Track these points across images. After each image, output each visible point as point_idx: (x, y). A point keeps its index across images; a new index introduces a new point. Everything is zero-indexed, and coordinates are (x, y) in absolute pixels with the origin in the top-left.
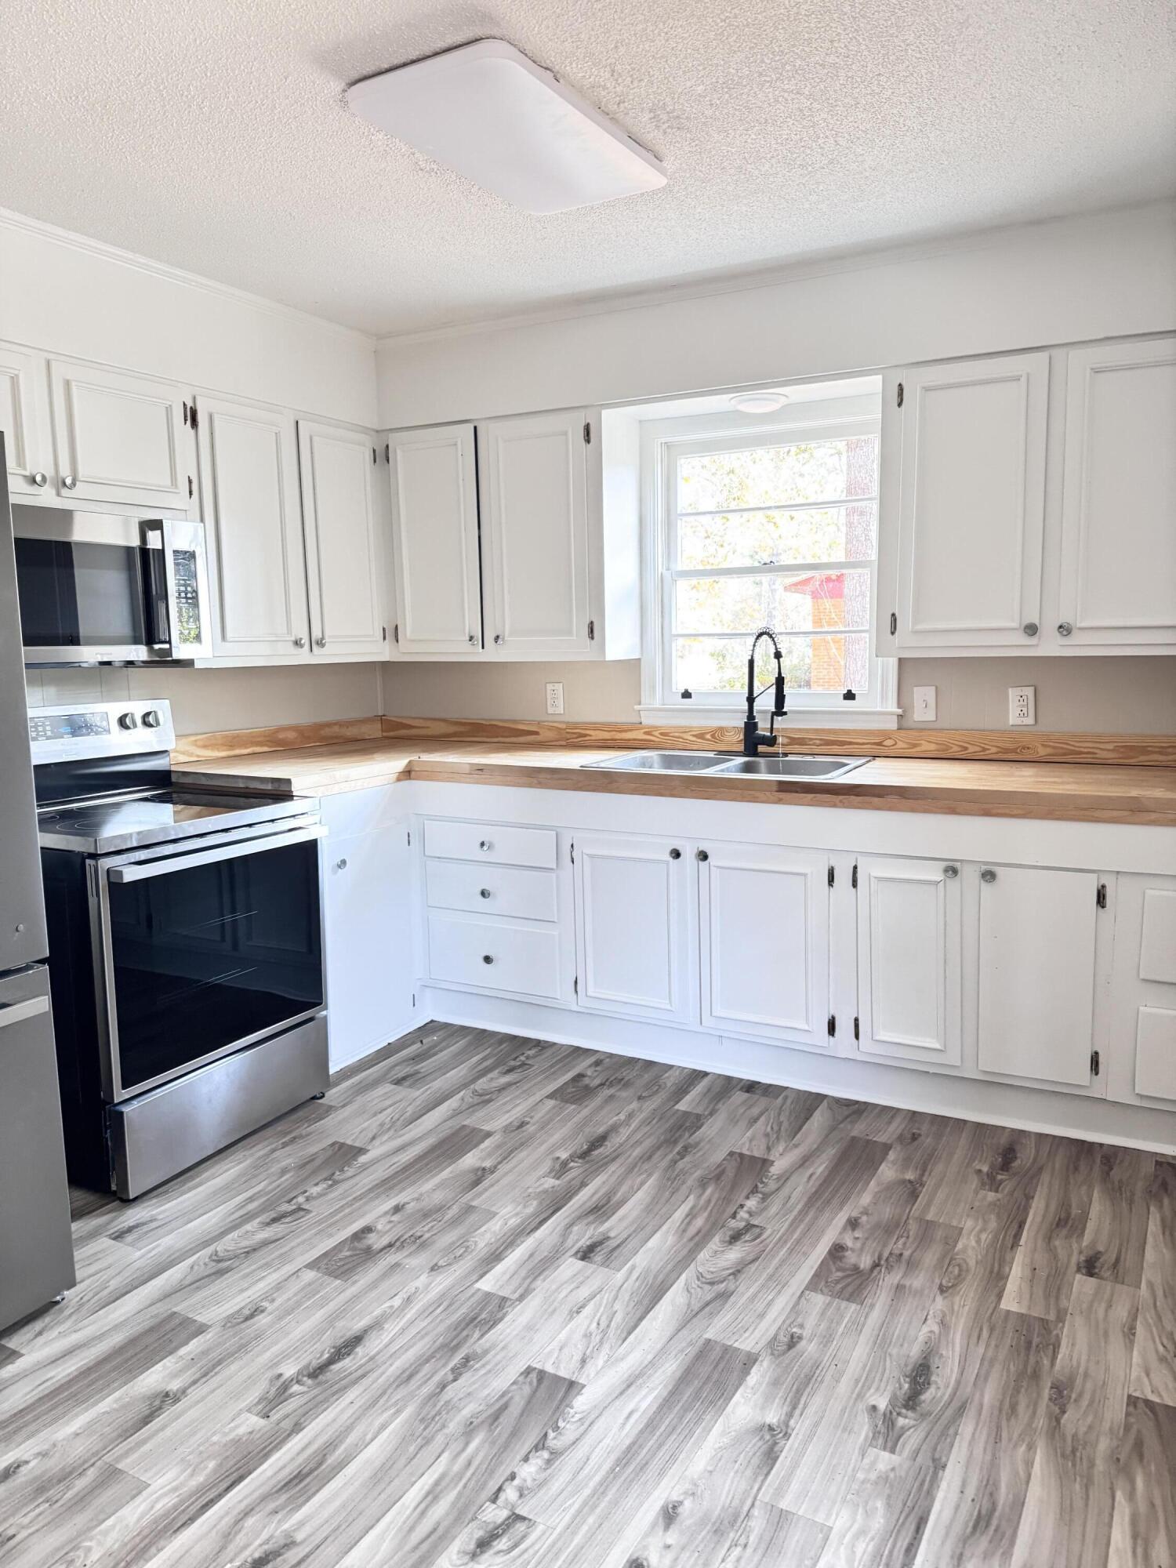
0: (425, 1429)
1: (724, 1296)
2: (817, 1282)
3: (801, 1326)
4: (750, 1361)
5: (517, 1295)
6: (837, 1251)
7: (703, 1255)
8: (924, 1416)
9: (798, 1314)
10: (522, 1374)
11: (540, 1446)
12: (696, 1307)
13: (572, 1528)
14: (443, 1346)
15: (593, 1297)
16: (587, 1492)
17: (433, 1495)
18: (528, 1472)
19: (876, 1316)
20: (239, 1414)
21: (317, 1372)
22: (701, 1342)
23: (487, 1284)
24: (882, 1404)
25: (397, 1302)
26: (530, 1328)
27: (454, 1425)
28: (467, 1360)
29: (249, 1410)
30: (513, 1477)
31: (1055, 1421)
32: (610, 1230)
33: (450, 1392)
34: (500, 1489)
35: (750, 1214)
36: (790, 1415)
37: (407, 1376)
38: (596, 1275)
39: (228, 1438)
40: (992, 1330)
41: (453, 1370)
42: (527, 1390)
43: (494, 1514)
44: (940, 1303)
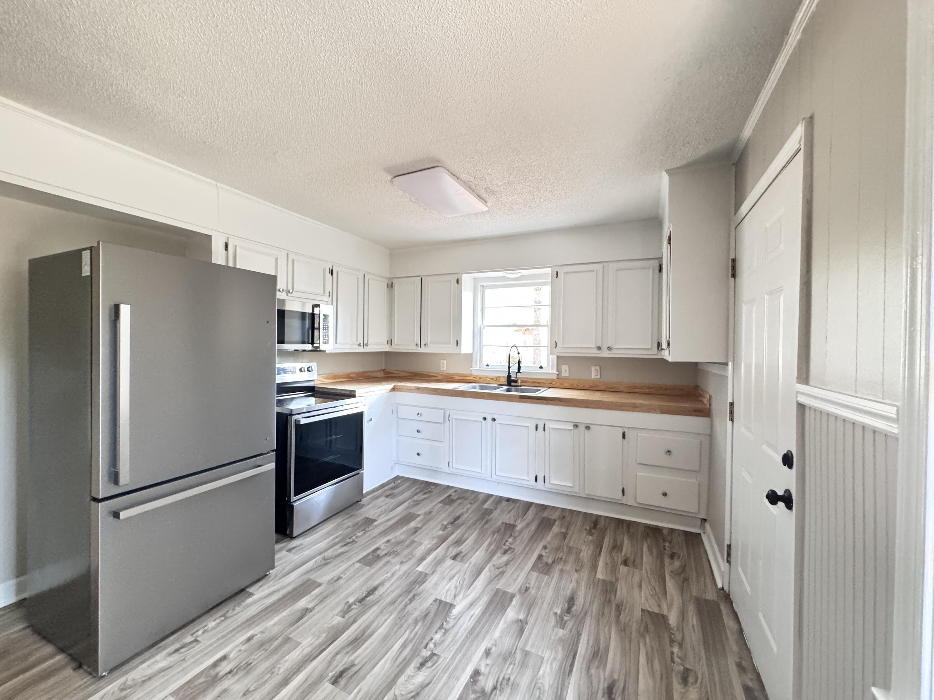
0: (400, 621)
1: (502, 573)
2: (534, 567)
3: (529, 584)
4: (513, 596)
5: (430, 573)
6: (540, 557)
7: (495, 558)
8: (573, 616)
9: (528, 579)
10: (434, 601)
11: (441, 627)
12: (493, 576)
13: (453, 658)
14: (405, 591)
15: (457, 573)
16: (458, 644)
17: (404, 646)
18: (437, 637)
19: (555, 579)
20: (333, 617)
21: (361, 600)
22: (495, 590)
23: (420, 568)
24: (559, 612)
25: (389, 575)
26: (436, 584)
27: (411, 620)
28: (414, 596)
29: (337, 615)
30: (432, 639)
31: (618, 617)
32: (462, 549)
33: (409, 607)
34: (427, 644)
35: (510, 544)
36: (527, 616)
37: (393, 602)
38: (458, 565)
39: (330, 625)
40: (594, 584)
41: (410, 600)
42: (436, 607)
43: (426, 653)
44: (576, 575)
